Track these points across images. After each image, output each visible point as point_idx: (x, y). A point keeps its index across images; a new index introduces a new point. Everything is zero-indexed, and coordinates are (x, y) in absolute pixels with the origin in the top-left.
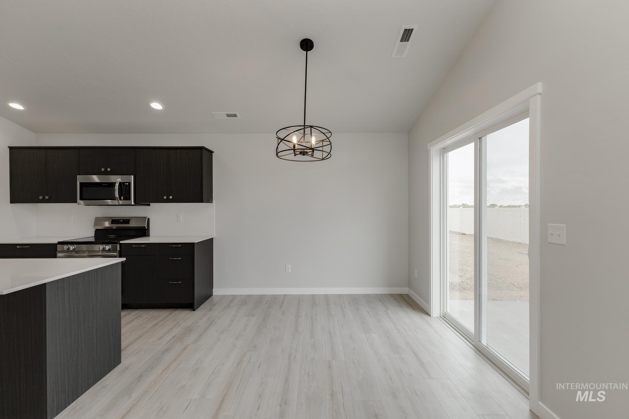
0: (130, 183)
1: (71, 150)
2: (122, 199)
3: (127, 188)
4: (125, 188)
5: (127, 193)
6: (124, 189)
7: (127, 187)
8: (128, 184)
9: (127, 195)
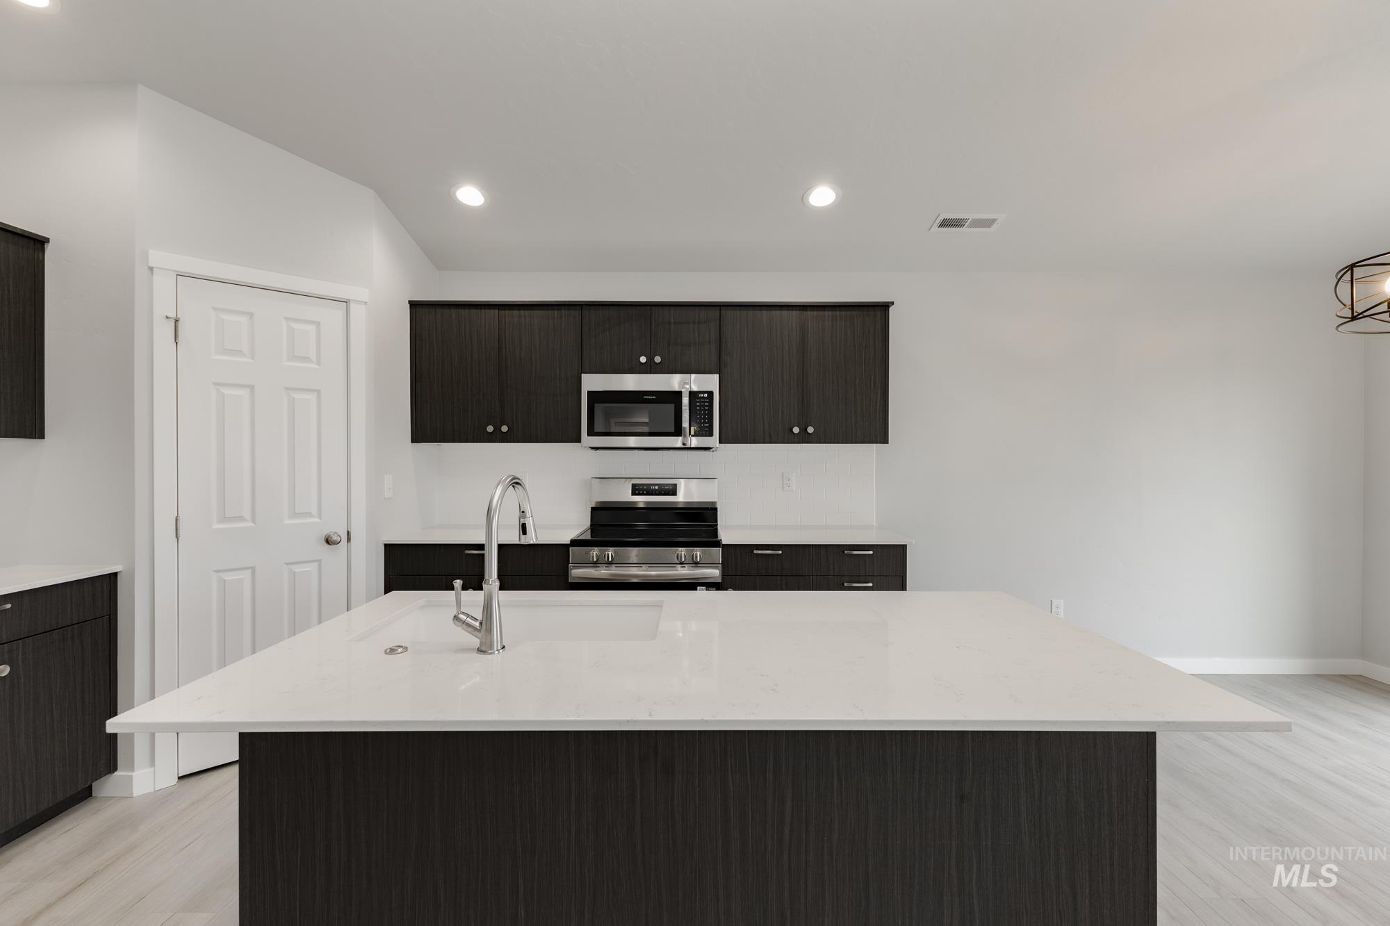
0: (711, 394)
1: (563, 311)
2: (692, 433)
3: (704, 406)
4: (700, 406)
5: (704, 419)
6: (698, 408)
7: (703, 402)
8: (706, 395)
9: (705, 423)
